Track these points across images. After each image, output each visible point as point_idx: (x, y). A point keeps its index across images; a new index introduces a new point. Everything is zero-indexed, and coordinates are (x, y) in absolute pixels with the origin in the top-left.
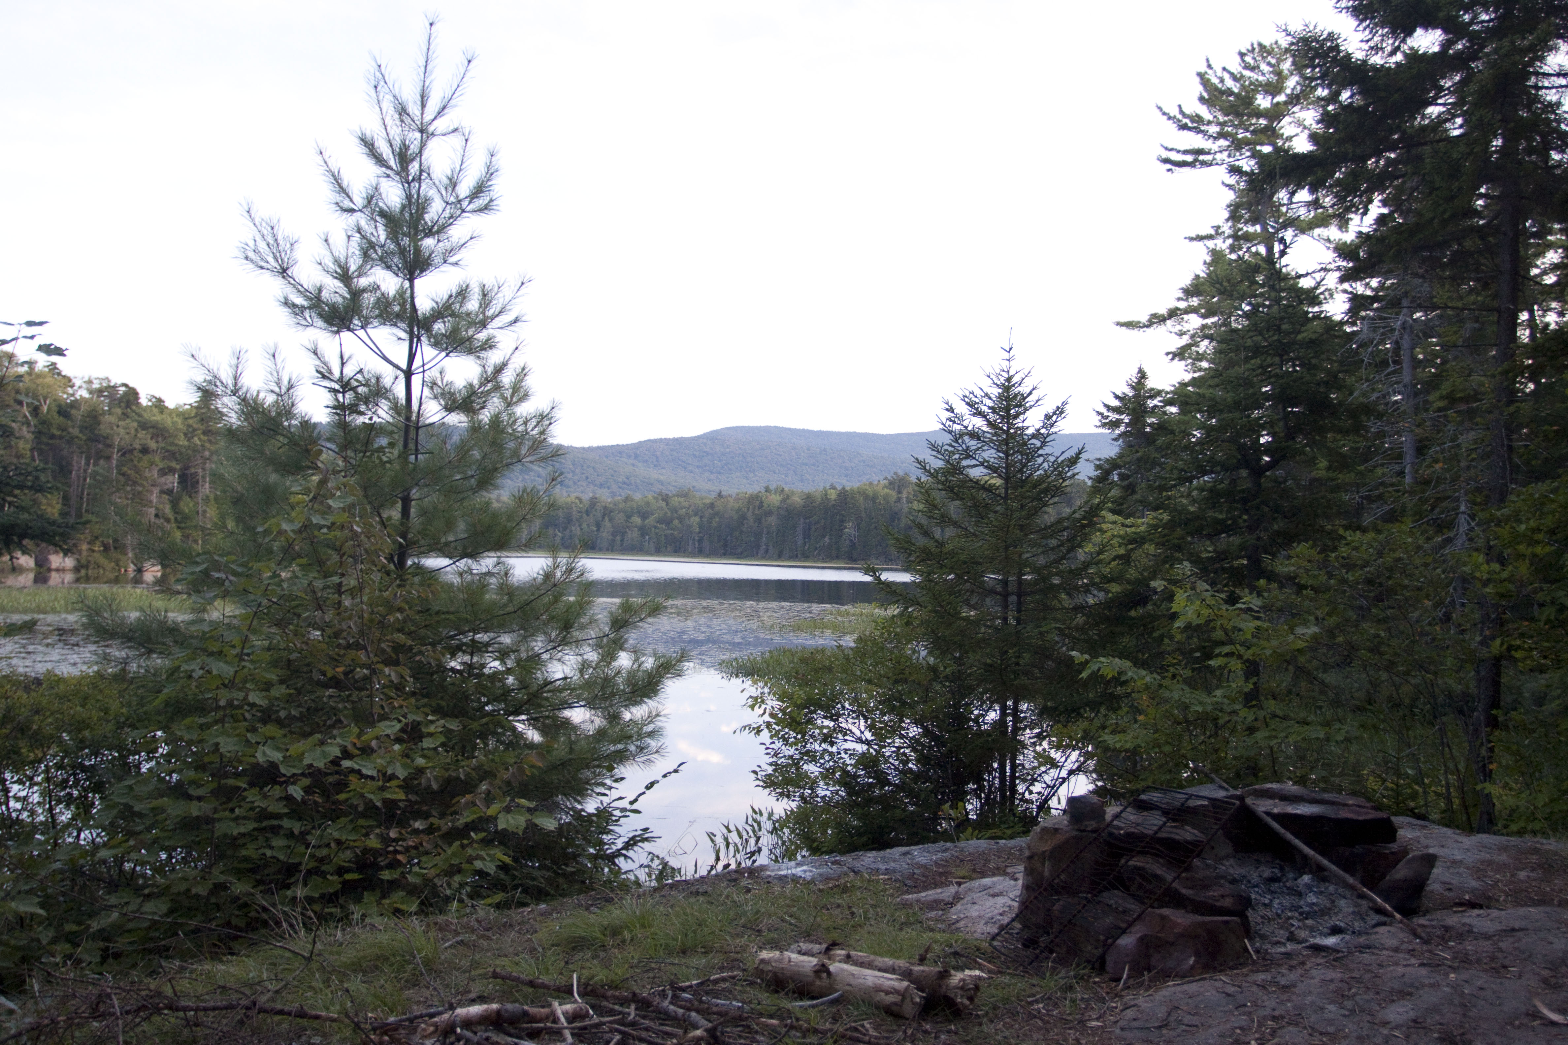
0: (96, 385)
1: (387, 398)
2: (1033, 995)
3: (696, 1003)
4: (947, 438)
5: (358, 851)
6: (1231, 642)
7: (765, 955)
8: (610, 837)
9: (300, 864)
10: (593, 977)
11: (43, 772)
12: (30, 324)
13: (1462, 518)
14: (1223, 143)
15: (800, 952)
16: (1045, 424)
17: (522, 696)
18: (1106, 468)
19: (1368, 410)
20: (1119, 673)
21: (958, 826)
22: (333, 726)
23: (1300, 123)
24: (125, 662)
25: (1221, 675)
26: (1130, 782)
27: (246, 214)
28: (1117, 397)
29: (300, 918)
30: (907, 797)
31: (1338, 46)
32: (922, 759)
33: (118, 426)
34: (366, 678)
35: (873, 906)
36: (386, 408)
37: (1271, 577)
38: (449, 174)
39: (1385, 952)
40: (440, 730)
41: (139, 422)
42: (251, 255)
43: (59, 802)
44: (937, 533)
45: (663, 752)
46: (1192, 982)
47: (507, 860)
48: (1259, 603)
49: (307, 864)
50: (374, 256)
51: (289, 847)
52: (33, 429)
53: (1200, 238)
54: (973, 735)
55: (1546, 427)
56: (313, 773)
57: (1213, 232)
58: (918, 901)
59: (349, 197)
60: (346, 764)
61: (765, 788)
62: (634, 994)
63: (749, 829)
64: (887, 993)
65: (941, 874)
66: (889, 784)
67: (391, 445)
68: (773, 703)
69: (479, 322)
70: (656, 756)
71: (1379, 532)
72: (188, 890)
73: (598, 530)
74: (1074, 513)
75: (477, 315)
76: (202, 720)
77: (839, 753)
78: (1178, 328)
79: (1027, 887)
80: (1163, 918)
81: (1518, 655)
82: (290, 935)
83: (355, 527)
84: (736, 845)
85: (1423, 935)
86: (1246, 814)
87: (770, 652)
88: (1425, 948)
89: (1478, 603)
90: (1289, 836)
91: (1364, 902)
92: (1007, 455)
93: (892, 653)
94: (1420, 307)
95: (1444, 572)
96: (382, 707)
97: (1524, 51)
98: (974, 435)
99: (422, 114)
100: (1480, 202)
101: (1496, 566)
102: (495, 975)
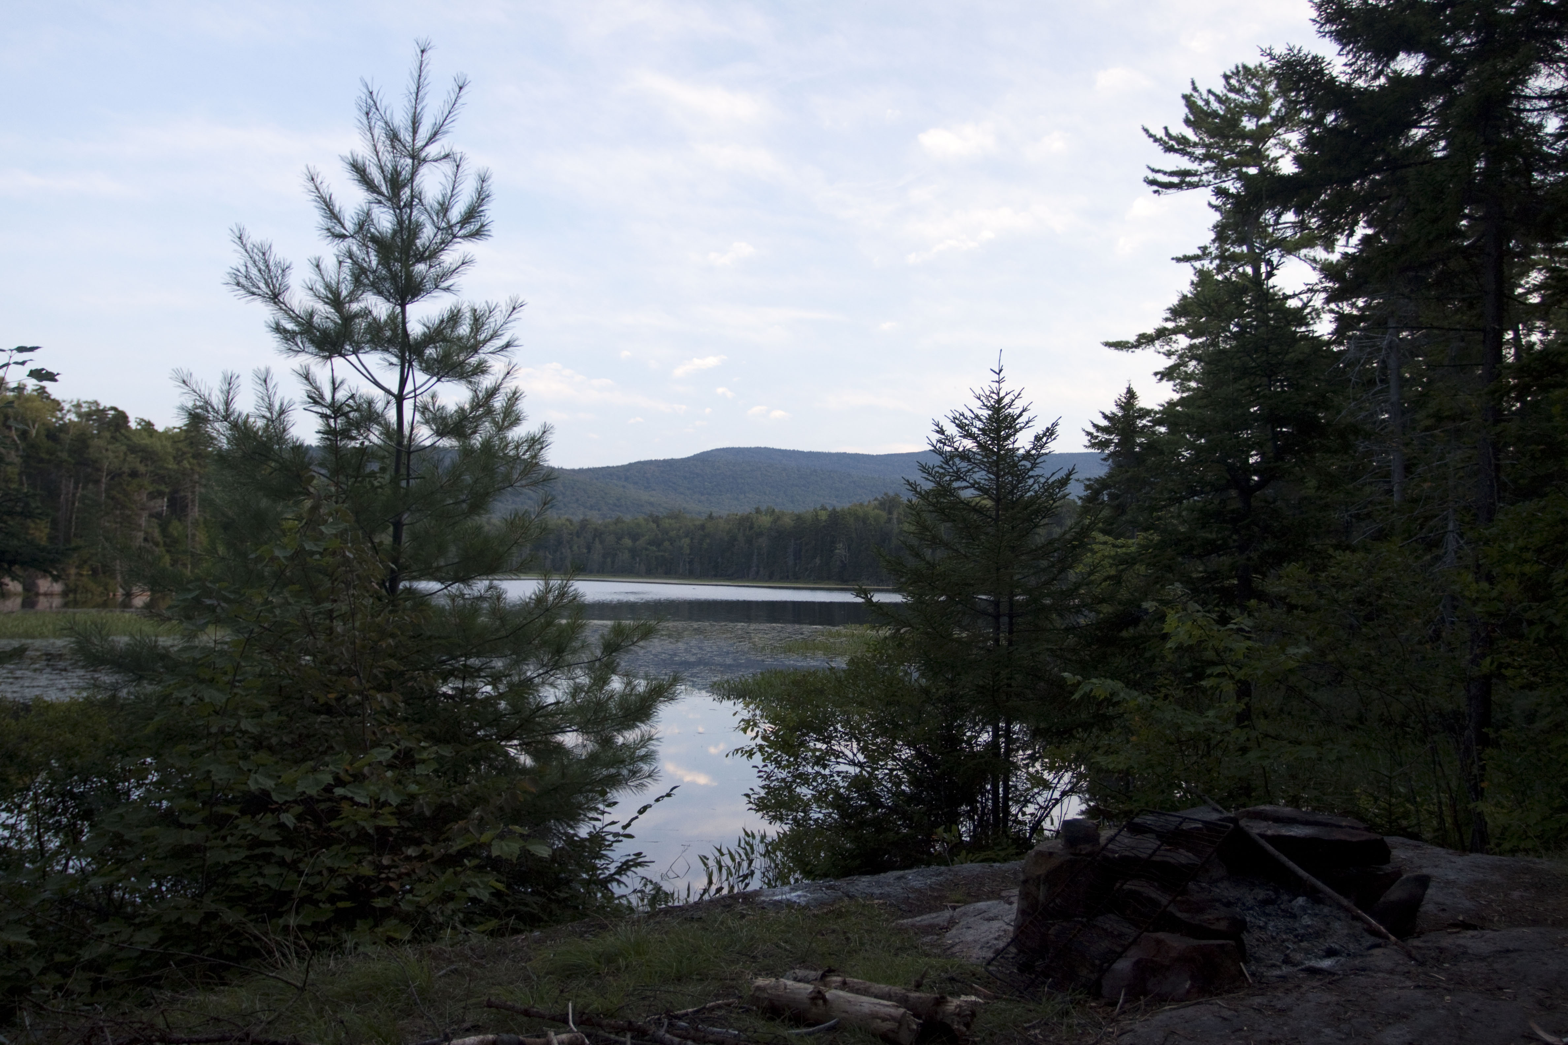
0: (84, 409)
1: (379, 424)
2: (1030, 1021)
3: (692, 1032)
4: (938, 460)
5: (350, 878)
6: (1222, 662)
7: (760, 982)
8: (603, 862)
9: (292, 892)
10: (589, 1005)
11: (31, 800)
12: (21, 349)
13: (1451, 538)
14: (1208, 164)
15: (795, 979)
16: (1035, 445)
17: (515, 721)
18: (1096, 488)
19: (1355, 430)
20: (1112, 695)
21: (951, 850)
22: (325, 753)
23: (1285, 145)
24: (115, 688)
25: (1213, 694)
26: (1123, 803)
27: (237, 240)
28: (1106, 417)
29: (292, 947)
30: (900, 819)
31: (1322, 70)
32: (914, 781)
33: (107, 450)
34: (359, 704)
35: (867, 931)
36: (377, 433)
37: (1261, 596)
38: (440, 198)
39: (1380, 975)
40: (433, 756)
41: (128, 446)
42: (242, 280)
43: (48, 830)
44: (928, 553)
45: (656, 776)
46: (1188, 1006)
47: (500, 886)
48: (1251, 624)
49: (299, 891)
50: (366, 281)
51: (281, 875)
52: (21, 453)
53: (1187, 259)
54: (966, 756)
55: (1533, 447)
56: (307, 801)
57: (1199, 252)
58: (913, 925)
59: (340, 222)
60: (339, 791)
61: (757, 811)
62: (630, 1023)
63: (741, 852)
64: (884, 1020)
65: (936, 898)
66: (882, 805)
67: (383, 470)
68: (766, 726)
69: (471, 347)
70: (649, 780)
71: (1368, 550)
72: (180, 919)
73: (589, 552)
74: (1065, 533)
75: (468, 340)
76: (193, 748)
77: (832, 776)
78: (1167, 348)
79: (1022, 912)
80: (1159, 942)
81: (1508, 672)
82: (282, 964)
83: (347, 554)
84: (729, 868)
85: (1418, 957)
86: (1241, 834)
87: (762, 674)
88: (1420, 970)
89: (1468, 621)
90: (1284, 858)
91: (1359, 924)
92: (998, 476)
93: (884, 675)
94: (1405, 328)
95: (1433, 590)
96: (374, 733)
97: (1505, 75)
98: (965, 456)
99: (414, 140)
100: (1464, 222)
101: (1485, 585)
102: (490, 1005)
